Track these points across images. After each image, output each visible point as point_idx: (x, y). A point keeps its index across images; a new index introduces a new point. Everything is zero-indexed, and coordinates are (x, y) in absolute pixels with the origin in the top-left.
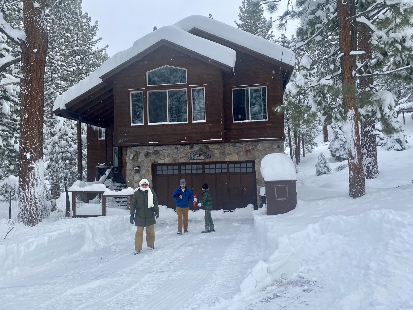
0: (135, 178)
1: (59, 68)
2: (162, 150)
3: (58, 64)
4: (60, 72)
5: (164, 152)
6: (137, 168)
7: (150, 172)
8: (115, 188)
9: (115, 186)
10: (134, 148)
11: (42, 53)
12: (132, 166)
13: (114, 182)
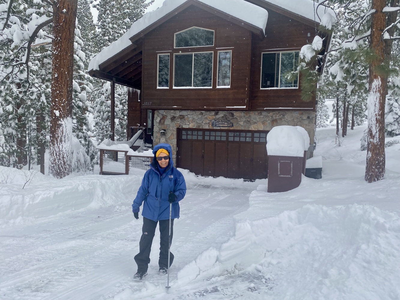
0: (161, 141)
1: (110, 30)
2: (187, 114)
3: (109, 27)
4: (111, 34)
5: (189, 117)
6: (163, 131)
7: (175, 136)
8: (145, 148)
9: (145, 147)
10: (161, 112)
11: (71, 13)
12: (158, 128)
13: (145, 143)
